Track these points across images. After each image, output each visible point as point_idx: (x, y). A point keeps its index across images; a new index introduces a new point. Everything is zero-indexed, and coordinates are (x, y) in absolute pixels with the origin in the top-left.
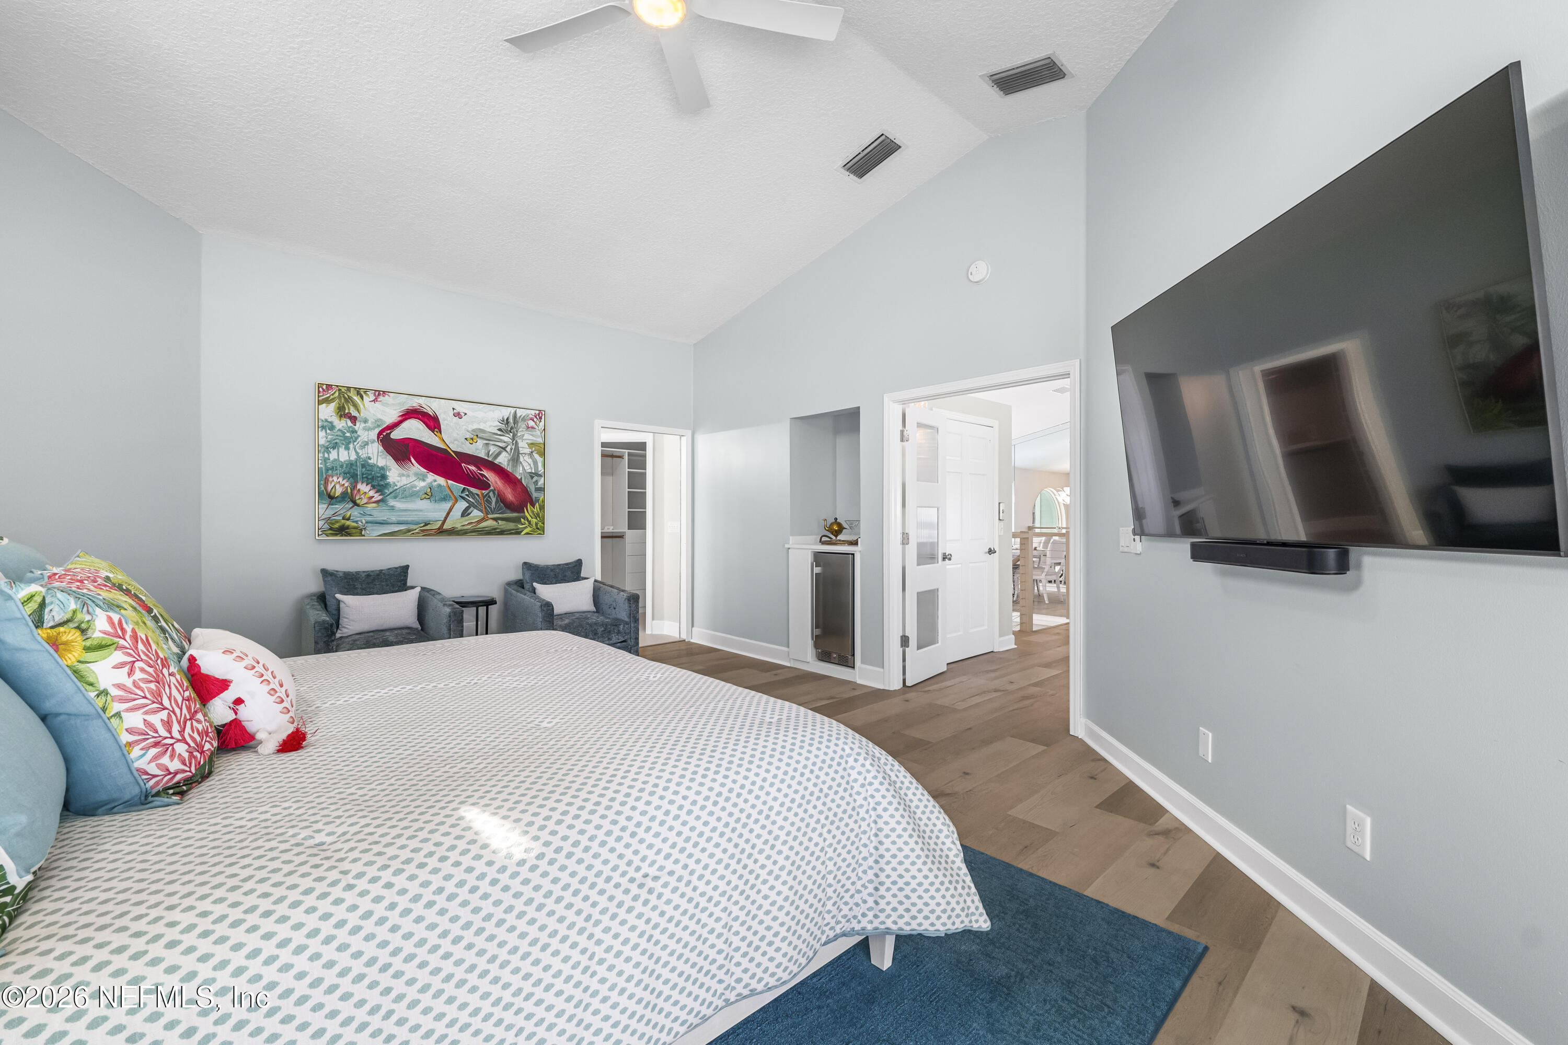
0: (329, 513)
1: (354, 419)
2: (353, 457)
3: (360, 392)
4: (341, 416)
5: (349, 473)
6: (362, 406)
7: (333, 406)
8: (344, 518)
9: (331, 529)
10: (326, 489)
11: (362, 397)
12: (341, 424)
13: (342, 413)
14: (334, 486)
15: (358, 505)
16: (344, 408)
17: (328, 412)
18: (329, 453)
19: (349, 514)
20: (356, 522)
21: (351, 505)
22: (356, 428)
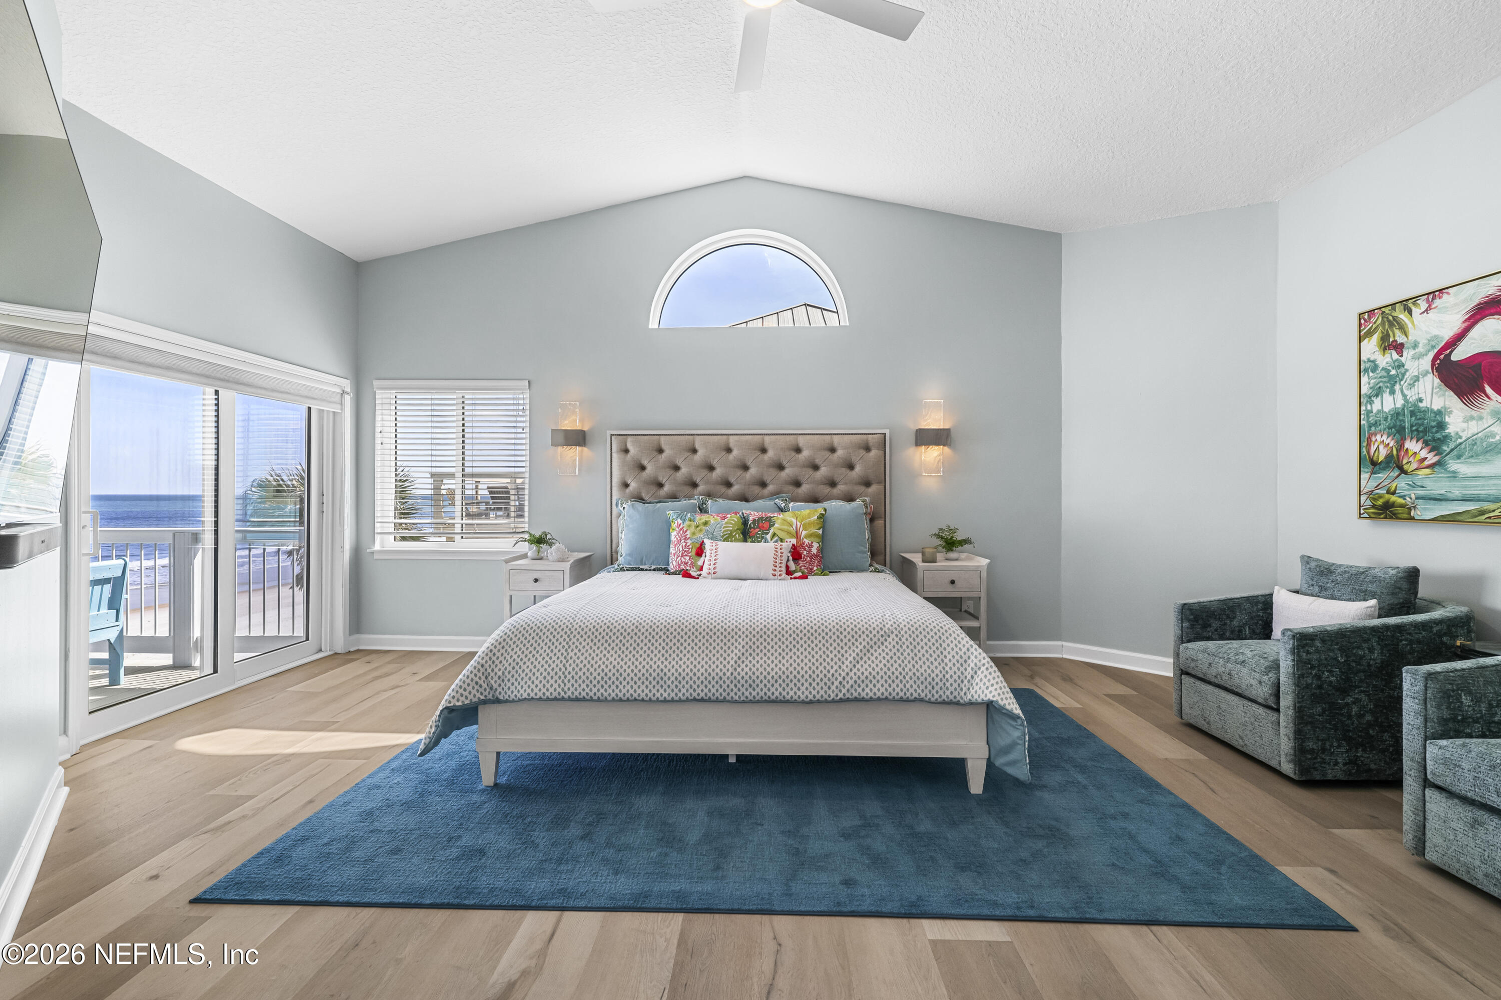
0: (1372, 484)
1: (1399, 348)
2: (1400, 403)
3: (1406, 305)
4: (1385, 349)
5: (1394, 426)
6: (1410, 325)
7: (1376, 337)
8: (1388, 492)
9: (1374, 506)
10: (1368, 452)
11: (1410, 312)
12: (1385, 360)
13: (1389, 345)
14: (1378, 447)
15: (1406, 473)
16: (1388, 335)
17: (1371, 347)
18: (1371, 403)
19: (1394, 485)
20: (1403, 497)
21: (1396, 472)
22: (1403, 359)
